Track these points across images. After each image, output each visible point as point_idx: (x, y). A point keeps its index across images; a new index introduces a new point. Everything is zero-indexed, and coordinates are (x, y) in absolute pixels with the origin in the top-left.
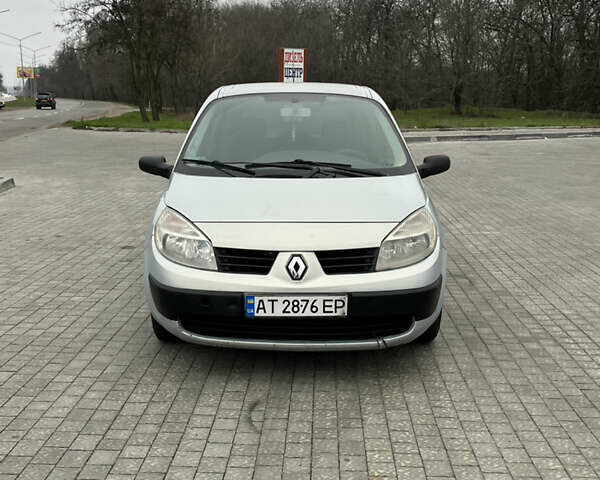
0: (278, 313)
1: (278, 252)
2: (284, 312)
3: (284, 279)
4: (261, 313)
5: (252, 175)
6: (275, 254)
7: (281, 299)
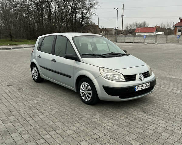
0: (140, 89)
1: (136, 75)
2: (141, 89)
3: (139, 80)
4: (137, 90)
5: (105, 57)
6: (135, 75)
7: (140, 86)
